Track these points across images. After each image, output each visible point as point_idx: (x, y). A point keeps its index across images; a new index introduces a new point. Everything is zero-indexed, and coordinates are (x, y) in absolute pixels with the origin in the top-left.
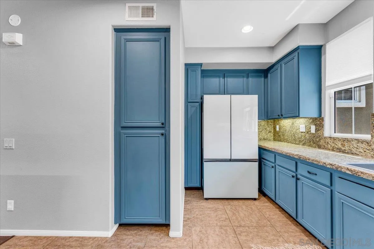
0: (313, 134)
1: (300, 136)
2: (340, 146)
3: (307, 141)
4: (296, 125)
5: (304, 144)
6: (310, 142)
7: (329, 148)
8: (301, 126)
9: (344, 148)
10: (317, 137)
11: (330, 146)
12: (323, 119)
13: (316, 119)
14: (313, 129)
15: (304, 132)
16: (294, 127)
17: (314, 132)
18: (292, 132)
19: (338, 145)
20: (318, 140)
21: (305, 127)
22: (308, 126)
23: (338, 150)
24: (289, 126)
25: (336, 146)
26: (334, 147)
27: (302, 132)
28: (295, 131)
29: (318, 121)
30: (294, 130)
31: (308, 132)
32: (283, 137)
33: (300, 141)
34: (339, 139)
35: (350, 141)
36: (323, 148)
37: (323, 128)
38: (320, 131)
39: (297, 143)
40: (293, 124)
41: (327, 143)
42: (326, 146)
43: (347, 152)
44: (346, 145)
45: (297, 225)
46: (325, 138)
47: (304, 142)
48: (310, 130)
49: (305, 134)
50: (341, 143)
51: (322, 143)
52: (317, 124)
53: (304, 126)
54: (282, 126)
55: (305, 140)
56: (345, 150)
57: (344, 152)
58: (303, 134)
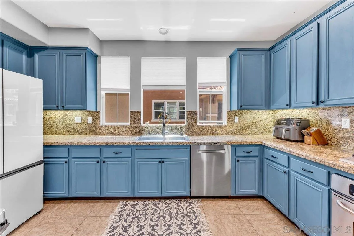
0: (90, 124)
1: (75, 127)
2: (112, 131)
3: (83, 131)
4: (70, 117)
5: (79, 134)
6: (87, 131)
7: (105, 134)
8: (76, 118)
9: (115, 132)
10: (94, 127)
11: (105, 132)
12: (99, 112)
13: (93, 112)
14: (90, 120)
15: (80, 123)
16: (67, 119)
17: (91, 123)
18: (65, 124)
19: (111, 131)
20: (94, 129)
21: (81, 119)
22: (84, 118)
23: (111, 134)
24: (60, 118)
25: (110, 132)
26: (108, 132)
27: (78, 123)
28: (69, 122)
29: (95, 114)
30: (67, 122)
31: (85, 122)
32: (49, 130)
33: (75, 132)
34: (112, 127)
35: (119, 127)
36: (99, 135)
37: (99, 119)
38: (96, 122)
39: (71, 133)
40: (65, 115)
41: (102, 130)
42: (102, 132)
43: (117, 134)
44: (116, 130)
45: (97, 201)
46: (101, 126)
47: (79, 132)
48: (86, 121)
49: (81, 124)
50: (113, 129)
51: (98, 130)
52: (93, 116)
53: (80, 117)
54: (48, 118)
55: (81, 130)
56: (116, 133)
57: (115, 135)
58: (78, 125)
